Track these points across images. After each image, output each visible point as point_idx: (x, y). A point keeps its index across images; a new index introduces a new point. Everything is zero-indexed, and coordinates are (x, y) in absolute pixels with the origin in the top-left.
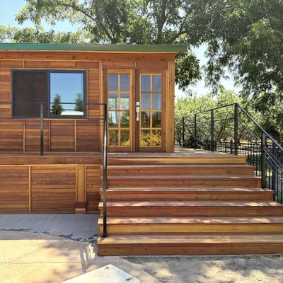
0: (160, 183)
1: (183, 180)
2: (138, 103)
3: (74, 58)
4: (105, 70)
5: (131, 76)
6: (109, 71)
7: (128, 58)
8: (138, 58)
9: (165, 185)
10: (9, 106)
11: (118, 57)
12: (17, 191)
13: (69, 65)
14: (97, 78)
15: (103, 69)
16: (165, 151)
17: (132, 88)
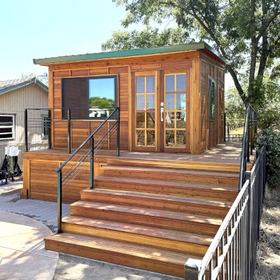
0: (140, 187)
1: (163, 187)
2: (162, 104)
3: (108, 64)
4: (133, 73)
5: (156, 77)
6: (137, 74)
7: (153, 60)
8: (163, 59)
9: (144, 190)
10: (60, 110)
11: (145, 60)
12: (52, 182)
13: (104, 71)
14: (126, 81)
15: (132, 72)
16: (190, 153)
17: (157, 89)
